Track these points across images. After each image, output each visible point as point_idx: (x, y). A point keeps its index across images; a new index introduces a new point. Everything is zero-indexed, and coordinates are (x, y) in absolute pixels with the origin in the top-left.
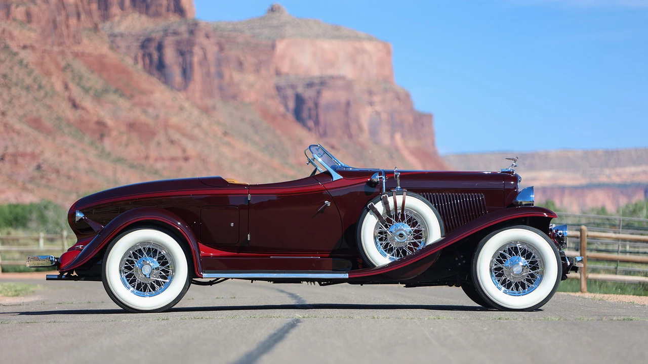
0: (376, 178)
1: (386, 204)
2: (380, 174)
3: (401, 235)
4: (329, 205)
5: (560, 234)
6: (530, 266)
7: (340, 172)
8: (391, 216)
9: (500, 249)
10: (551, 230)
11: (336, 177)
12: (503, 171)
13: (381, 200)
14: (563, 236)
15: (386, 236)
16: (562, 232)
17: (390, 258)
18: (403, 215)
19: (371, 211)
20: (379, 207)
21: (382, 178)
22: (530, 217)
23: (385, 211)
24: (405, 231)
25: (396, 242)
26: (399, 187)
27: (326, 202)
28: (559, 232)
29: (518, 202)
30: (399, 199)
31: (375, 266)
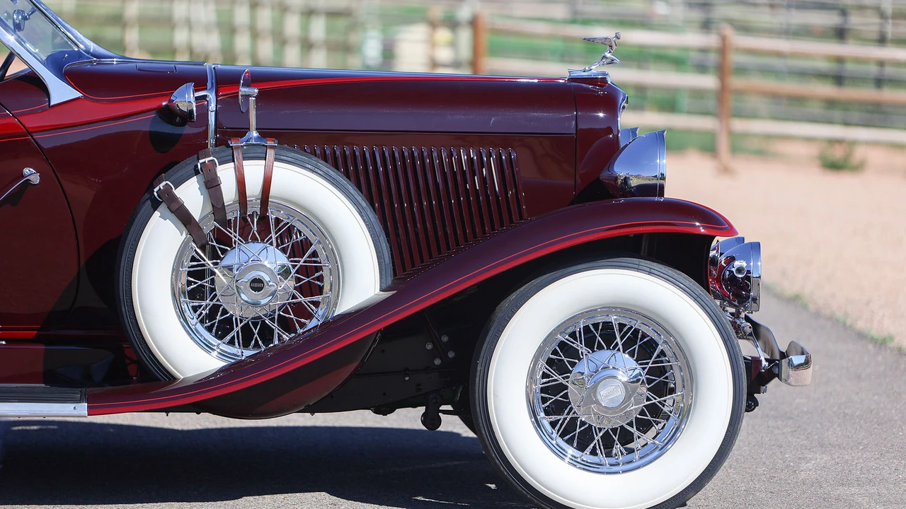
0: (186, 99)
1: (212, 186)
2: (199, 81)
3: (257, 285)
4: (35, 179)
5: (740, 270)
6: (649, 381)
7: (72, 77)
8: (227, 223)
9: (559, 329)
10: (714, 261)
11: (61, 92)
12: (575, 75)
13: (197, 173)
14: (748, 278)
15: (213, 281)
16: (744, 264)
17: (223, 354)
18: (264, 219)
19: (163, 207)
20: (191, 194)
21: (204, 97)
22: (652, 235)
23: (209, 209)
24: (270, 271)
25: (240, 305)
26: (255, 134)
27: (26, 171)
28: (737, 264)
29: (616, 178)
30: (254, 171)
31: (173, 378)
